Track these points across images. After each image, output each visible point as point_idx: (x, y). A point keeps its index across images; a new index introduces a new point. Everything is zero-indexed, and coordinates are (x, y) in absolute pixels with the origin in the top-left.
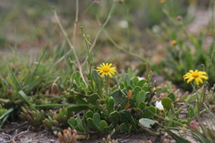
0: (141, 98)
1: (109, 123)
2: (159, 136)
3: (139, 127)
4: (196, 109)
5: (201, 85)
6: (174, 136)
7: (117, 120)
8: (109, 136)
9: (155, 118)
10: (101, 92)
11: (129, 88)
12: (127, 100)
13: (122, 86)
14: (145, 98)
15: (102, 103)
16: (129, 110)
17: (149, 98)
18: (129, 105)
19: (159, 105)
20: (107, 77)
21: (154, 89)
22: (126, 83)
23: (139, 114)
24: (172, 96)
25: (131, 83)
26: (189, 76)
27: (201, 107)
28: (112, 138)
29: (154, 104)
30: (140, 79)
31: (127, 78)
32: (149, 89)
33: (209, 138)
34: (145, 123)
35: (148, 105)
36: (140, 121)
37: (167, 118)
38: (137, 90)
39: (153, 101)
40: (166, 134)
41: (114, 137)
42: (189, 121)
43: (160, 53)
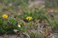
1: (5, 31)
2: (19, 34)
3: (14, 32)
4: (29, 27)
5: (31, 21)
6: (23, 34)
7: (8, 30)
8: (5, 34)
9: (18, 29)
10: (3, 22)
11: (11, 21)
12: (10, 25)
14: (15, 24)
15: (4, 25)
16: (11, 27)
17: (17, 24)
18: (11, 26)
19: (19, 26)
20: (5, 18)
21: (18, 22)
22: (10, 20)
23: (14, 28)
24: (23, 24)
27: (31, 26)
28: (6, 35)
29: (18, 26)
30: (14, 19)
33: (32, 35)
35: (16, 26)
36: (14, 30)
38: (13, 22)
40: (21, 34)
41: (7, 34)
42: (27, 30)
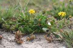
0: (43, 21)
1: (32, 29)
2: (49, 34)
3: (42, 31)
4: (62, 25)
5: (64, 17)
6: (54, 34)
7: (35, 28)
8: (32, 34)
9: (48, 28)
10: (30, 19)
11: (39, 18)
13: (37, 17)
14: (44, 21)
15: (30, 23)
16: (39, 25)
17: (46, 21)
18: (39, 23)
19: (49, 24)
20: (32, 14)
21: (48, 18)
22: (38, 16)
23: (42, 26)
24: (54, 21)
25: (40, 16)
26: (60, 14)
27: (64, 24)
28: (33, 34)
30: (43, 15)
31: (39, 14)
32: (46, 18)
34: (45, 29)
35: (45, 24)
36: (43, 28)
37: (52, 28)
38: (42, 18)
39: (47, 22)
40: (51, 33)
42: (59, 29)
43: (50, 8)
